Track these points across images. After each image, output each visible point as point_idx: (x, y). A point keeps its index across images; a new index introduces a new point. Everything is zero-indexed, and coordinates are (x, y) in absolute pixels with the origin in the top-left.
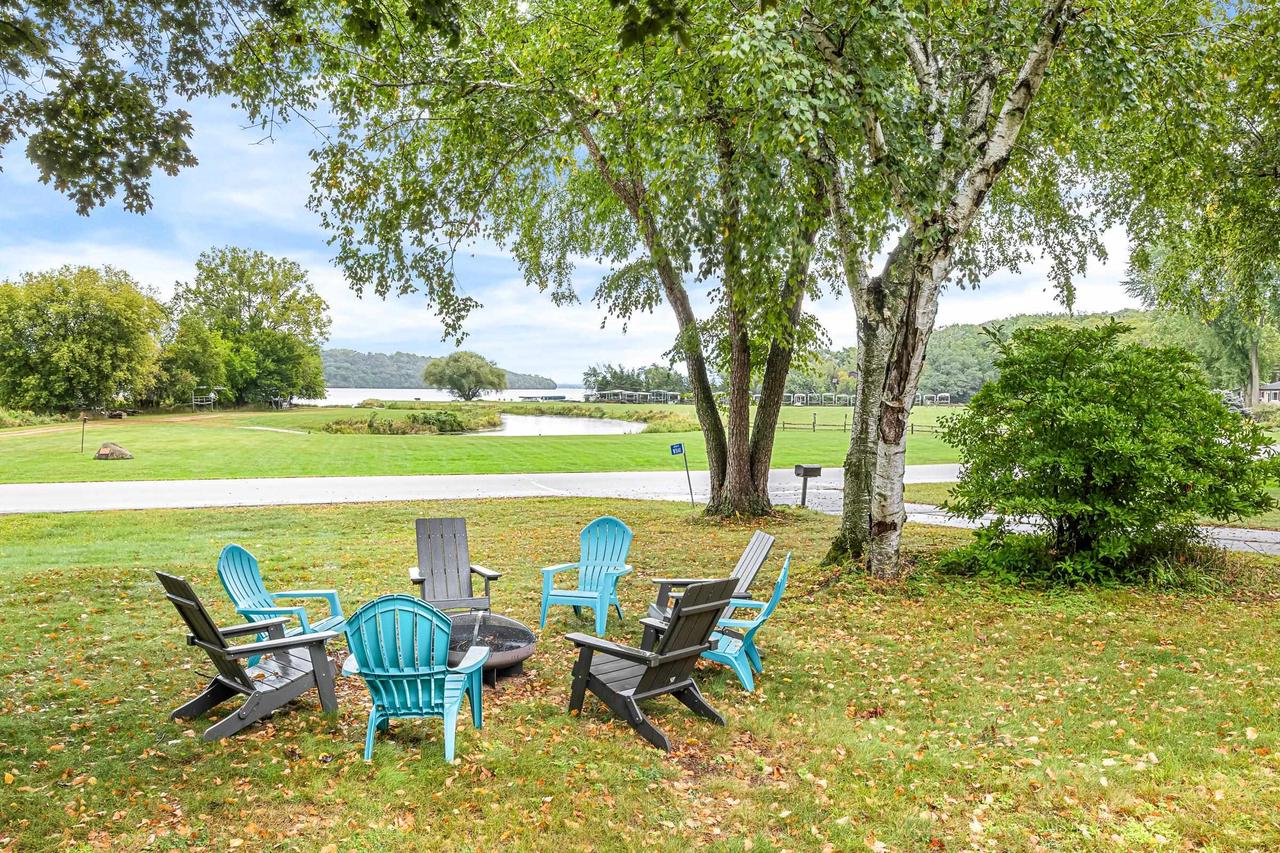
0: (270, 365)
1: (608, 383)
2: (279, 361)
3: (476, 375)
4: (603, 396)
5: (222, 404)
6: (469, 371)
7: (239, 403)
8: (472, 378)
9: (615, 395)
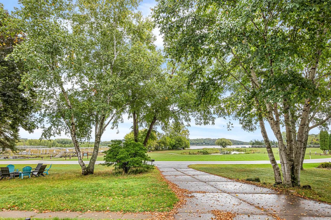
0: (177, 142)
1: (254, 144)
2: (179, 141)
3: (225, 143)
4: (253, 146)
5: (169, 149)
6: (224, 142)
7: (173, 149)
8: (224, 143)
9: (255, 146)
